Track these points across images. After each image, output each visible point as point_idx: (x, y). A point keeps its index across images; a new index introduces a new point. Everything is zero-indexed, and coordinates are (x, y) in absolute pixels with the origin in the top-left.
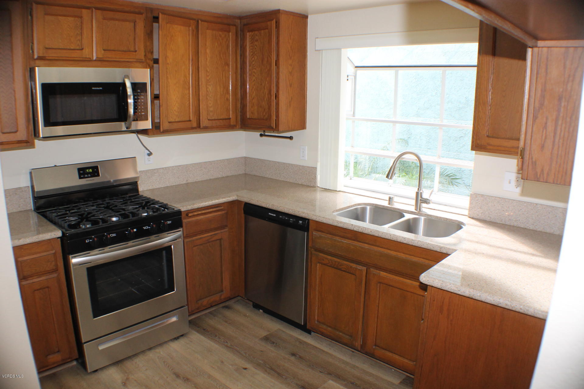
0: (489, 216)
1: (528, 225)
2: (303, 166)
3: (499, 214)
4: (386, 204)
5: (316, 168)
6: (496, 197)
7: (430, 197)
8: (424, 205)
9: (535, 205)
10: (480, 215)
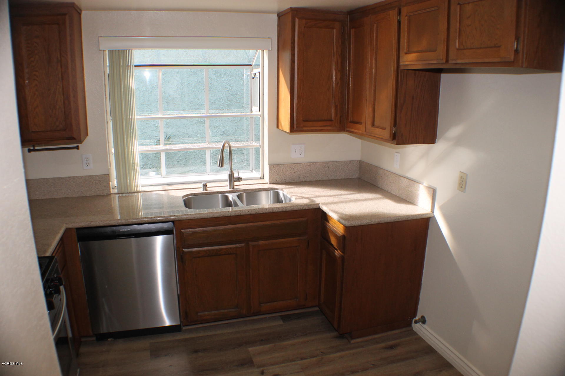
0: (284, 179)
1: (312, 178)
2: (90, 176)
3: (291, 176)
4: (201, 191)
5: (108, 175)
6: (288, 164)
7: (238, 175)
8: (236, 183)
9: (315, 163)
10: (278, 180)
